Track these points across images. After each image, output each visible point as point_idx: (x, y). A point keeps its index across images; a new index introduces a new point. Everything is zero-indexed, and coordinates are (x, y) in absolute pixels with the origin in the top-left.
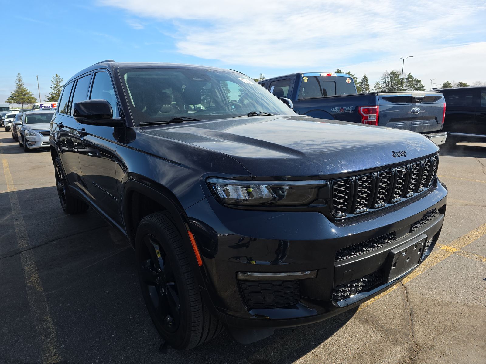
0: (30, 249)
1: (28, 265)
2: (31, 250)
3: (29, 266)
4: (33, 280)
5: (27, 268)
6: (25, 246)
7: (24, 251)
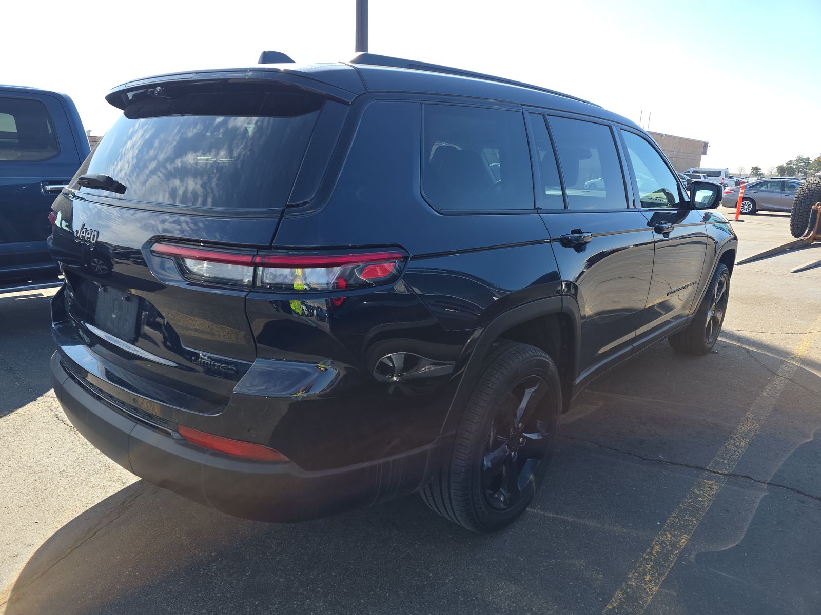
0: (708, 470)
1: (736, 446)
2: (708, 468)
3: (738, 444)
4: (749, 425)
5: (742, 443)
6: (710, 483)
7: (721, 474)
